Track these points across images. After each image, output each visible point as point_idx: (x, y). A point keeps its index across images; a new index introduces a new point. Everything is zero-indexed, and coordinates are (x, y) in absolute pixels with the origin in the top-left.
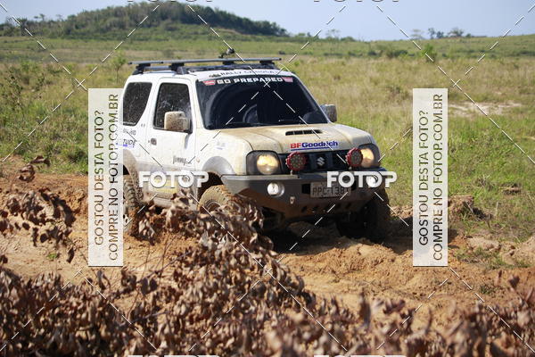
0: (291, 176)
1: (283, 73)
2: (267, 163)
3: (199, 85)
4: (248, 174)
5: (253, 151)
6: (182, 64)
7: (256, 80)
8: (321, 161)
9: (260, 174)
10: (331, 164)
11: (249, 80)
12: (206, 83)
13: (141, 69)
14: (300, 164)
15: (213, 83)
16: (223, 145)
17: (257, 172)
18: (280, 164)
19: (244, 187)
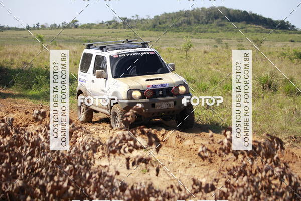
0: (147, 100)
1: (150, 50)
2: (137, 94)
3: (111, 57)
4: (128, 99)
5: (131, 90)
6: (105, 47)
7: (137, 54)
8: (160, 93)
9: (134, 99)
10: (165, 94)
11: (134, 54)
12: (114, 57)
13: (89, 47)
14: (151, 94)
15: (117, 56)
16: (119, 86)
17: (132, 99)
18: (142, 95)
19: (126, 105)
